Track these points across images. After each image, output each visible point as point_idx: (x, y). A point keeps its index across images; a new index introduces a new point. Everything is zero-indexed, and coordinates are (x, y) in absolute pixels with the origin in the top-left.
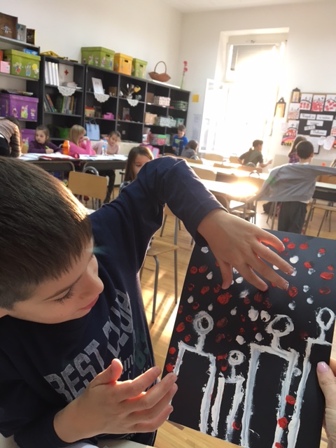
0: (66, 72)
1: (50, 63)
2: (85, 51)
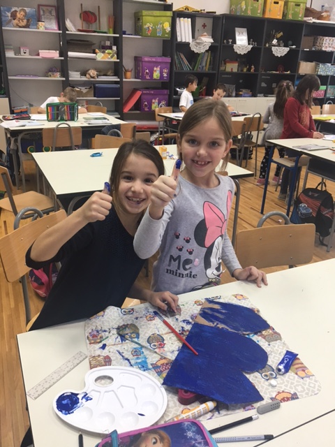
0: (204, 26)
1: (182, 19)
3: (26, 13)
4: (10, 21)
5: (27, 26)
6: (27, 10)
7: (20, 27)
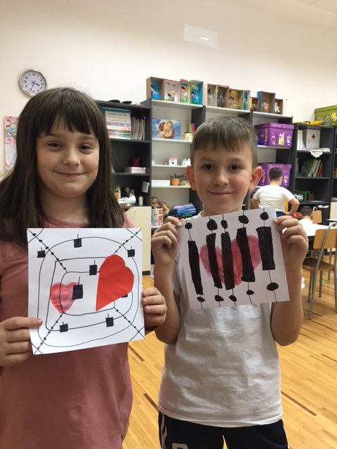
0: (313, 137)
2: (318, 112)
3: (172, 125)
4: (158, 132)
5: (172, 137)
6: (174, 122)
7: (166, 138)
